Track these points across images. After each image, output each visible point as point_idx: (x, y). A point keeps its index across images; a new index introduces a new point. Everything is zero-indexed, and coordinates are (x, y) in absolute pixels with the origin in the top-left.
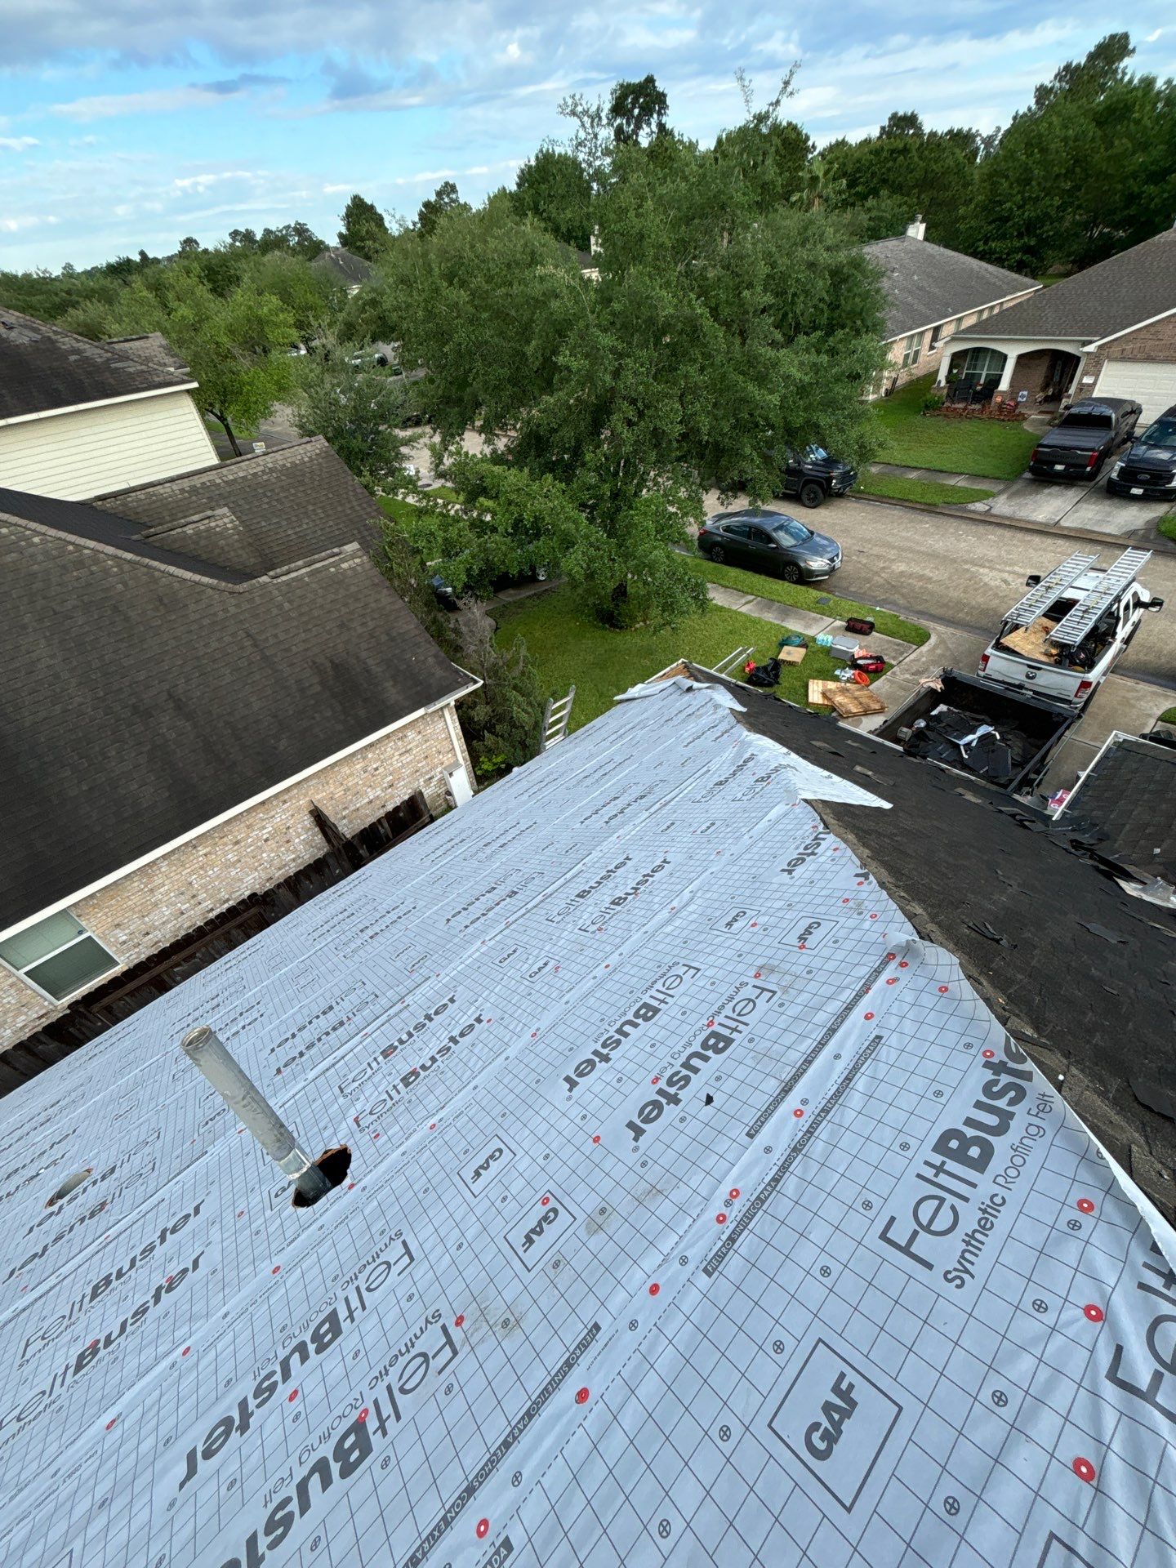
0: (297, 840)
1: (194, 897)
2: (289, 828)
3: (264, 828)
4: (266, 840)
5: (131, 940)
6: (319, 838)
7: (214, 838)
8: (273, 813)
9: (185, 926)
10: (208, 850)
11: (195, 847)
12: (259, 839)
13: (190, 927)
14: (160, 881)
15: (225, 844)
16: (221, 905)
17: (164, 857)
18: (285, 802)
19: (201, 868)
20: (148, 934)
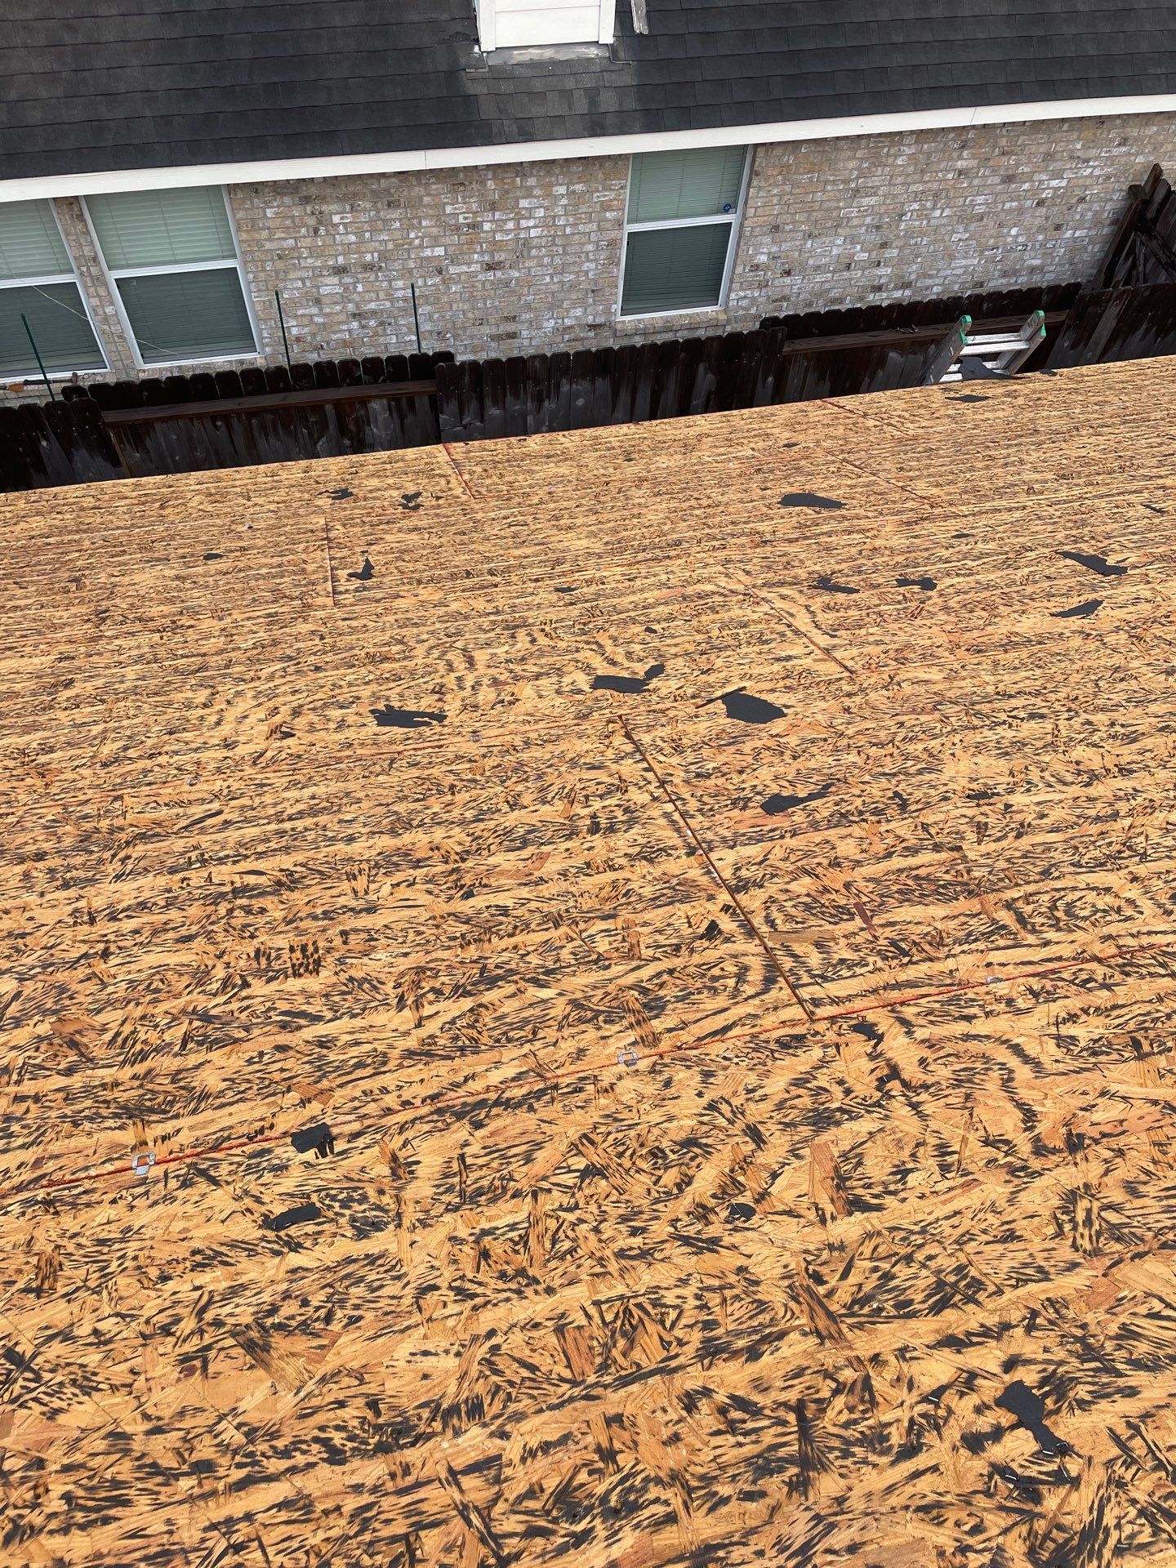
0: (1069, 234)
1: (884, 245)
2: (1082, 200)
3: (1058, 175)
4: (1041, 203)
5: (766, 268)
6: (1093, 252)
7: (994, 146)
8: (1093, 152)
9: (834, 293)
10: (973, 163)
11: (963, 147)
12: (1035, 192)
13: (834, 301)
14: (876, 181)
15: (995, 171)
16: (896, 288)
17: (921, 135)
18: (1124, 142)
19: (936, 195)
20: (788, 273)
